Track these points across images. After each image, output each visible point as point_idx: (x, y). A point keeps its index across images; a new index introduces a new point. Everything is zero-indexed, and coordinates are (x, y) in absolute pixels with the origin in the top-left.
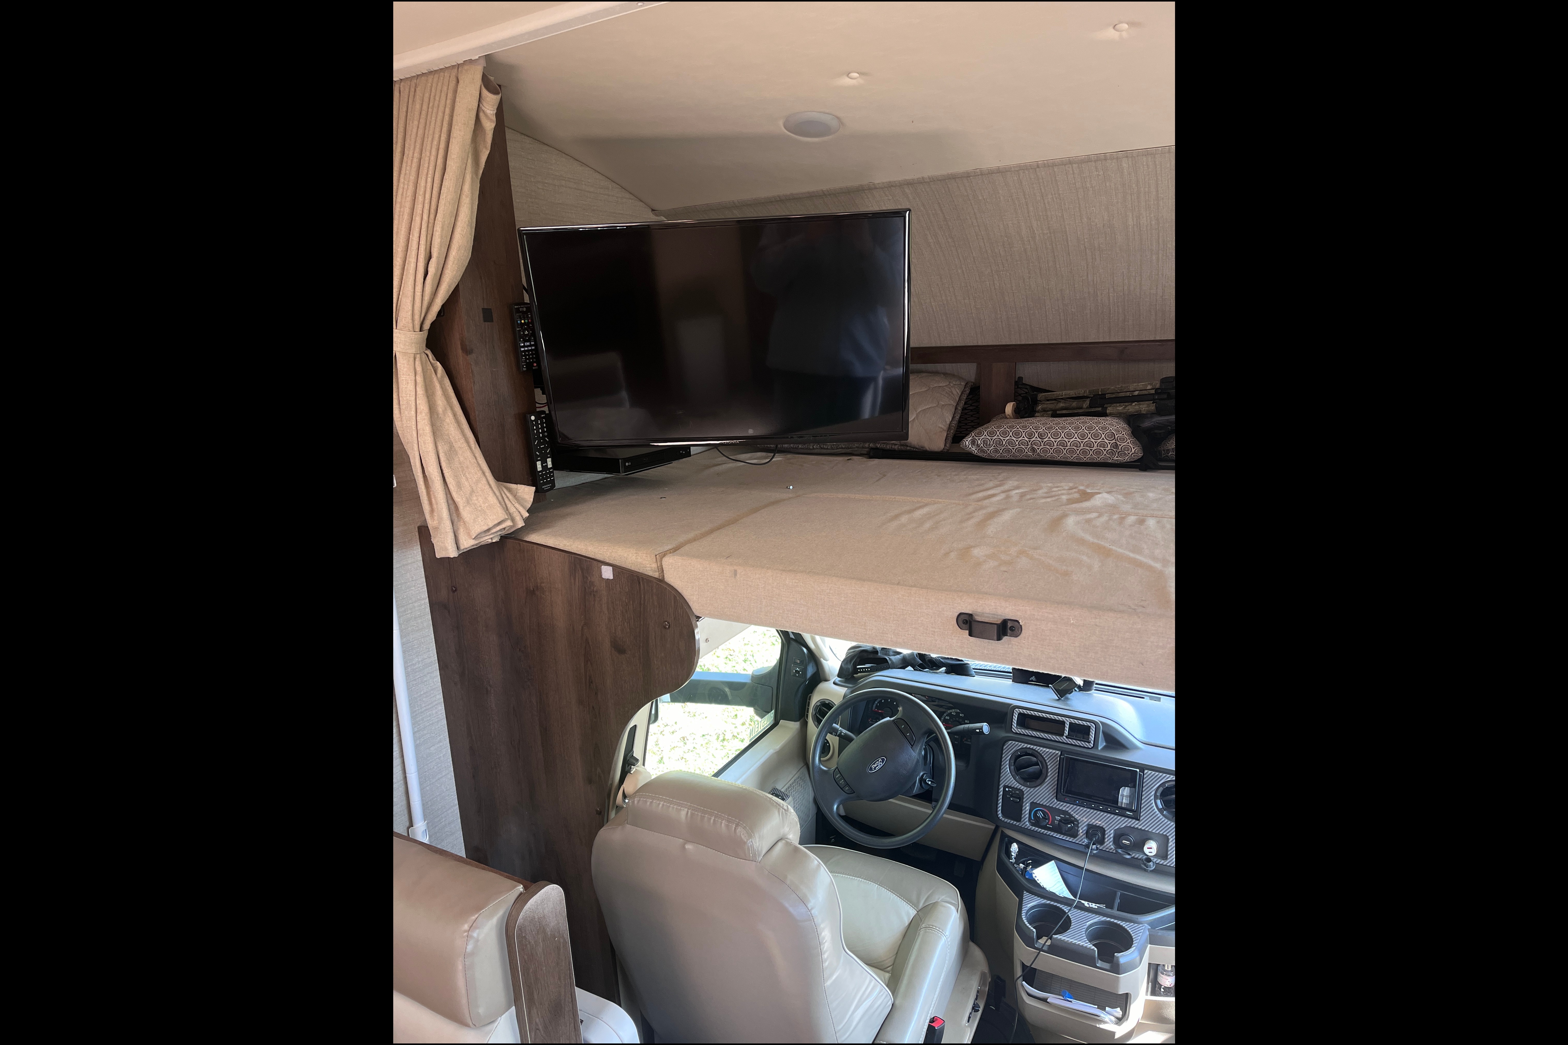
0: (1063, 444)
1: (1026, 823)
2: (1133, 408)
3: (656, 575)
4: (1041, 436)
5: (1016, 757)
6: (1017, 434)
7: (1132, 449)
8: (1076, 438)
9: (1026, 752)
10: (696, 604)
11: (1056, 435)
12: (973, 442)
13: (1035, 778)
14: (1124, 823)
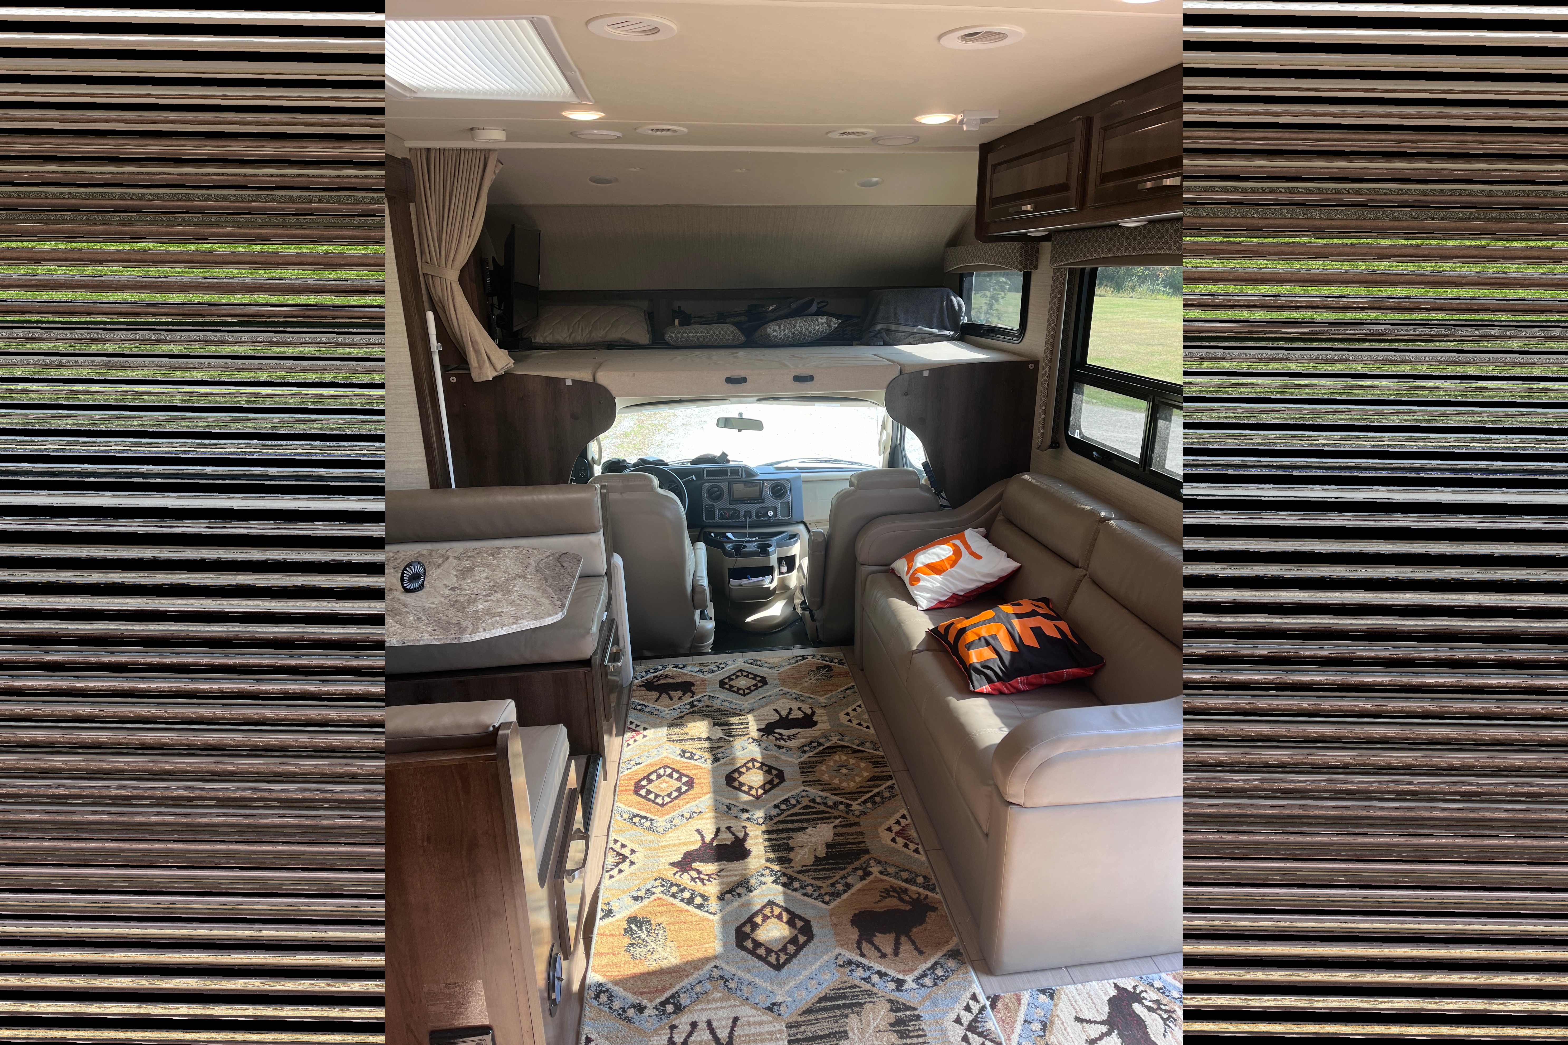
0: (712, 336)
1: (717, 519)
2: (738, 319)
3: (592, 381)
4: (702, 333)
5: (708, 491)
6: (690, 332)
7: (742, 338)
8: (717, 333)
9: (713, 487)
10: (614, 393)
11: (708, 332)
12: (671, 337)
13: (718, 498)
14: (758, 506)
